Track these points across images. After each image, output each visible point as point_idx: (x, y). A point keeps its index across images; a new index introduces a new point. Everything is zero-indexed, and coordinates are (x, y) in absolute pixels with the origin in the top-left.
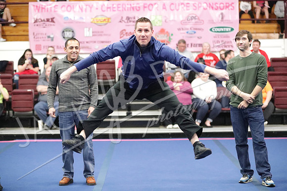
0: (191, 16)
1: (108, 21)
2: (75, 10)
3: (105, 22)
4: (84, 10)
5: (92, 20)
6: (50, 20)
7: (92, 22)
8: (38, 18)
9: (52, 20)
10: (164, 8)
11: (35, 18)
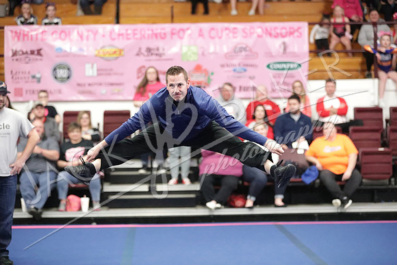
0: (240, 46)
1: (120, 53)
2: (72, 37)
3: (115, 56)
4: (85, 37)
5: (96, 53)
6: (36, 52)
7: (96, 56)
8: (18, 50)
9: (39, 52)
10: (201, 34)
11: (14, 49)
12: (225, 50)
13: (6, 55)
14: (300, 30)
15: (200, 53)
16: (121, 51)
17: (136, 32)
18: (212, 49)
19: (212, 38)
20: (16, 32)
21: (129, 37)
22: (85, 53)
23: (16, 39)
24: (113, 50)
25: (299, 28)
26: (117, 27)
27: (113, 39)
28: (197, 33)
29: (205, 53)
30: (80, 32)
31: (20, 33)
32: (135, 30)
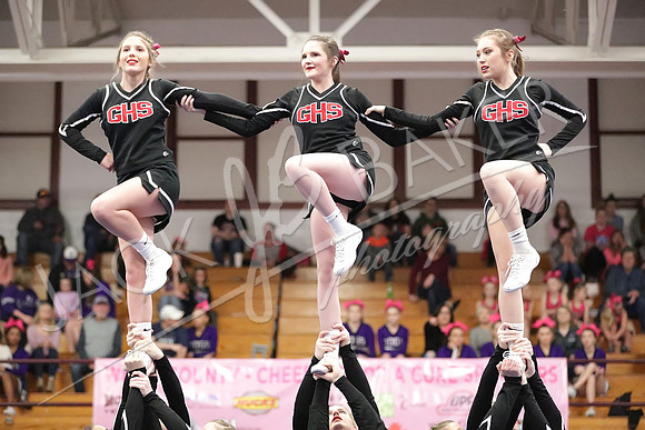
0: (460, 395)
1: (273, 404)
2: (197, 377)
3: (264, 407)
4: (218, 378)
5: (236, 402)
7: (235, 407)
8: (115, 396)
10: (400, 377)
11: (109, 394)
12: (437, 401)
13: (95, 403)
14: (554, 371)
15: (398, 404)
16: (274, 399)
17: (298, 371)
18: (416, 399)
19: (417, 382)
20: (113, 369)
21: (287, 378)
22: (219, 403)
23: (113, 379)
24: (262, 398)
25: (554, 368)
26: (269, 363)
27: (263, 382)
28: (393, 375)
29: (405, 405)
30: (212, 371)
31: (119, 370)
32: (296, 368)
